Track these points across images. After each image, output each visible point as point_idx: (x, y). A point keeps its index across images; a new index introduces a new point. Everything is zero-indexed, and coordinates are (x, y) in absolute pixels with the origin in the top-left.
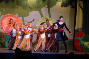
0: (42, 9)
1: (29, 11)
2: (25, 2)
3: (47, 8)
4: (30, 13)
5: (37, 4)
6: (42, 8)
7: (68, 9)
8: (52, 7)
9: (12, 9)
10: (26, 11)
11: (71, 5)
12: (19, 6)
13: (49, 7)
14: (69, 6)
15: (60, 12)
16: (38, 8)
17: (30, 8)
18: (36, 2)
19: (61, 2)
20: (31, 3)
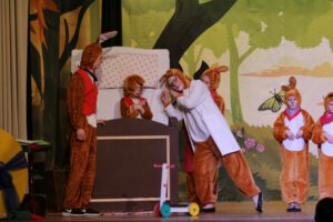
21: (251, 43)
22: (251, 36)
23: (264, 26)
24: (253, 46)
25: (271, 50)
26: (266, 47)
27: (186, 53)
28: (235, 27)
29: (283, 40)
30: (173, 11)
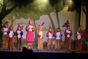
0: (51, 14)
1: (39, 15)
2: (36, 8)
3: (55, 13)
4: (41, 17)
5: (47, 9)
6: (51, 12)
7: (74, 13)
8: (60, 11)
9: (25, 14)
10: (37, 15)
11: (76, 10)
12: (31, 11)
13: (57, 12)
14: (75, 11)
15: (67, 16)
16: (48, 12)
17: (41, 12)
18: (45, 7)
19: (68, 7)
20: (41, 8)
21: (15, 18)
22: (16, 16)
23: (18, 15)
24: (16, 18)
25: (19, 19)
26: (18, 19)
27: (3, 19)
28: (13, 15)
29: (22, 18)
30: (1, 11)
